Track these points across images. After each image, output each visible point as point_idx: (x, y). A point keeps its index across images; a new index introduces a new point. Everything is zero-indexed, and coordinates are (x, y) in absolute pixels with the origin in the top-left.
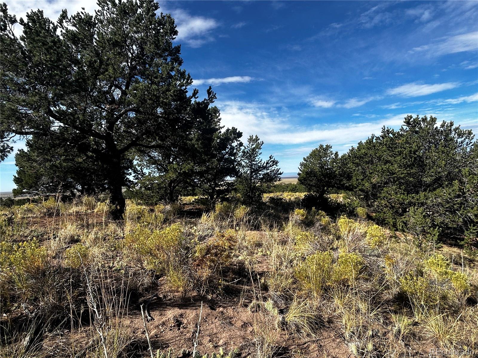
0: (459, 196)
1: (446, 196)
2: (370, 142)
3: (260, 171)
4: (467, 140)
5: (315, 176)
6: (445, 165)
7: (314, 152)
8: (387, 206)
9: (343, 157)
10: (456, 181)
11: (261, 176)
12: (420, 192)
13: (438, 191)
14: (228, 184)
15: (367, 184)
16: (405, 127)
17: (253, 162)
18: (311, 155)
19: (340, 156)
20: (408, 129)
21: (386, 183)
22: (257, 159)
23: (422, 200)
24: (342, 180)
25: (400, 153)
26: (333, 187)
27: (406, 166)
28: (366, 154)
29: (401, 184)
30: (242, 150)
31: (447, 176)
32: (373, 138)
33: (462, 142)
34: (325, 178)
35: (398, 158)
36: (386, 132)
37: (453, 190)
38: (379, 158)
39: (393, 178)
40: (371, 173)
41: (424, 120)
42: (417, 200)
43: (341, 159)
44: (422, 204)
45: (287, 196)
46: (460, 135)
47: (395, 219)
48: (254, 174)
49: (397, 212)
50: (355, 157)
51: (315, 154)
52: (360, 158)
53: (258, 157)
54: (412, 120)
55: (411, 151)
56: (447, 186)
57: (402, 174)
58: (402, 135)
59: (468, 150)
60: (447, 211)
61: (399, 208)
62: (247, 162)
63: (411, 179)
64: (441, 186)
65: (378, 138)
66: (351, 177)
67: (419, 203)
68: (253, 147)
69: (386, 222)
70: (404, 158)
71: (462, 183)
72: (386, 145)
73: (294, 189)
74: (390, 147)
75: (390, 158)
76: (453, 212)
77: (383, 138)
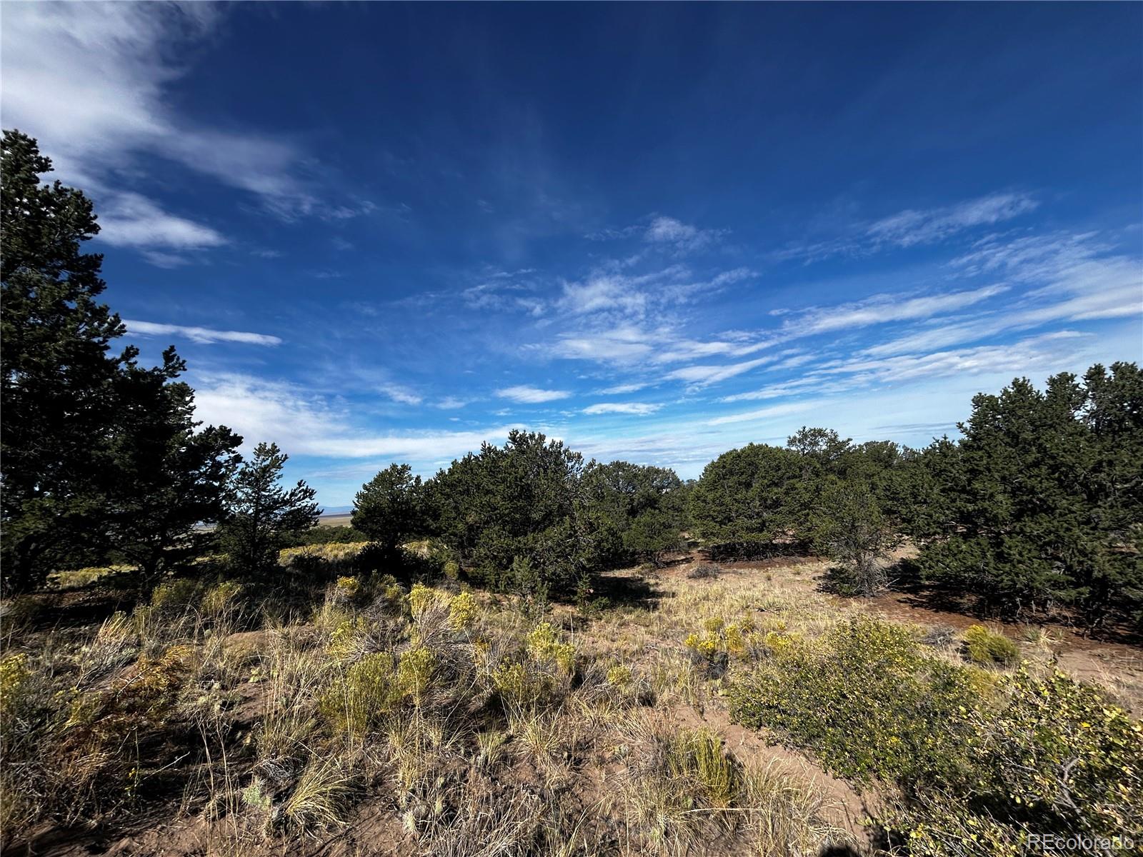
0: (570, 536)
1: (557, 538)
2: (466, 463)
3: (277, 508)
4: (577, 465)
5: (381, 515)
6: (555, 496)
7: (381, 475)
8: (488, 557)
9: (427, 483)
10: (567, 517)
11: (279, 518)
12: (529, 533)
13: (547, 531)
14: (199, 538)
15: (460, 526)
16: (510, 445)
17: (264, 493)
18: (376, 480)
19: (423, 483)
20: (514, 448)
21: (487, 522)
22: (272, 487)
23: (531, 544)
24: (425, 520)
25: (504, 480)
26: (410, 531)
27: (512, 498)
28: (461, 481)
29: (505, 523)
30: (239, 470)
31: (558, 511)
32: (470, 457)
33: (572, 467)
34: (398, 519)
35: (501, 487)
36: (487, 450)
37: (564, 529)
38: (478, 486)
39: (495, 515)
40: (466, 509)
41: (532, 437)
42: (525, 544)
43: (424, 487)
44: (532, 550)
45: (333, 552)
46: (570, 458)
47: (498, 575)
48: (262, 514)
49: (500, 564)
50: (445, 485)
51: (382, 479)
52: (452, 486)
53: (274, 483)
54: (518, 436)
55: (516, 477)
56: (558, 523)
57: (506, 509)
58: (506, 455)
59: (579, 477)
60: (558, 557)
61: (504, 557)
62: (250, 492)
63: (517, 516)
64: (551, 523)
65: (476, 458)
66: (440, 515)
67: (526, 549)
68: (264, 464)
69: (486, 581)
70: (508, 487)
71: (573, 518)
72: (486, 468)
73: (345, 537)
74: (491, 471)
75: (491, 487)
76: (565, 556)
77: (483, 457)
